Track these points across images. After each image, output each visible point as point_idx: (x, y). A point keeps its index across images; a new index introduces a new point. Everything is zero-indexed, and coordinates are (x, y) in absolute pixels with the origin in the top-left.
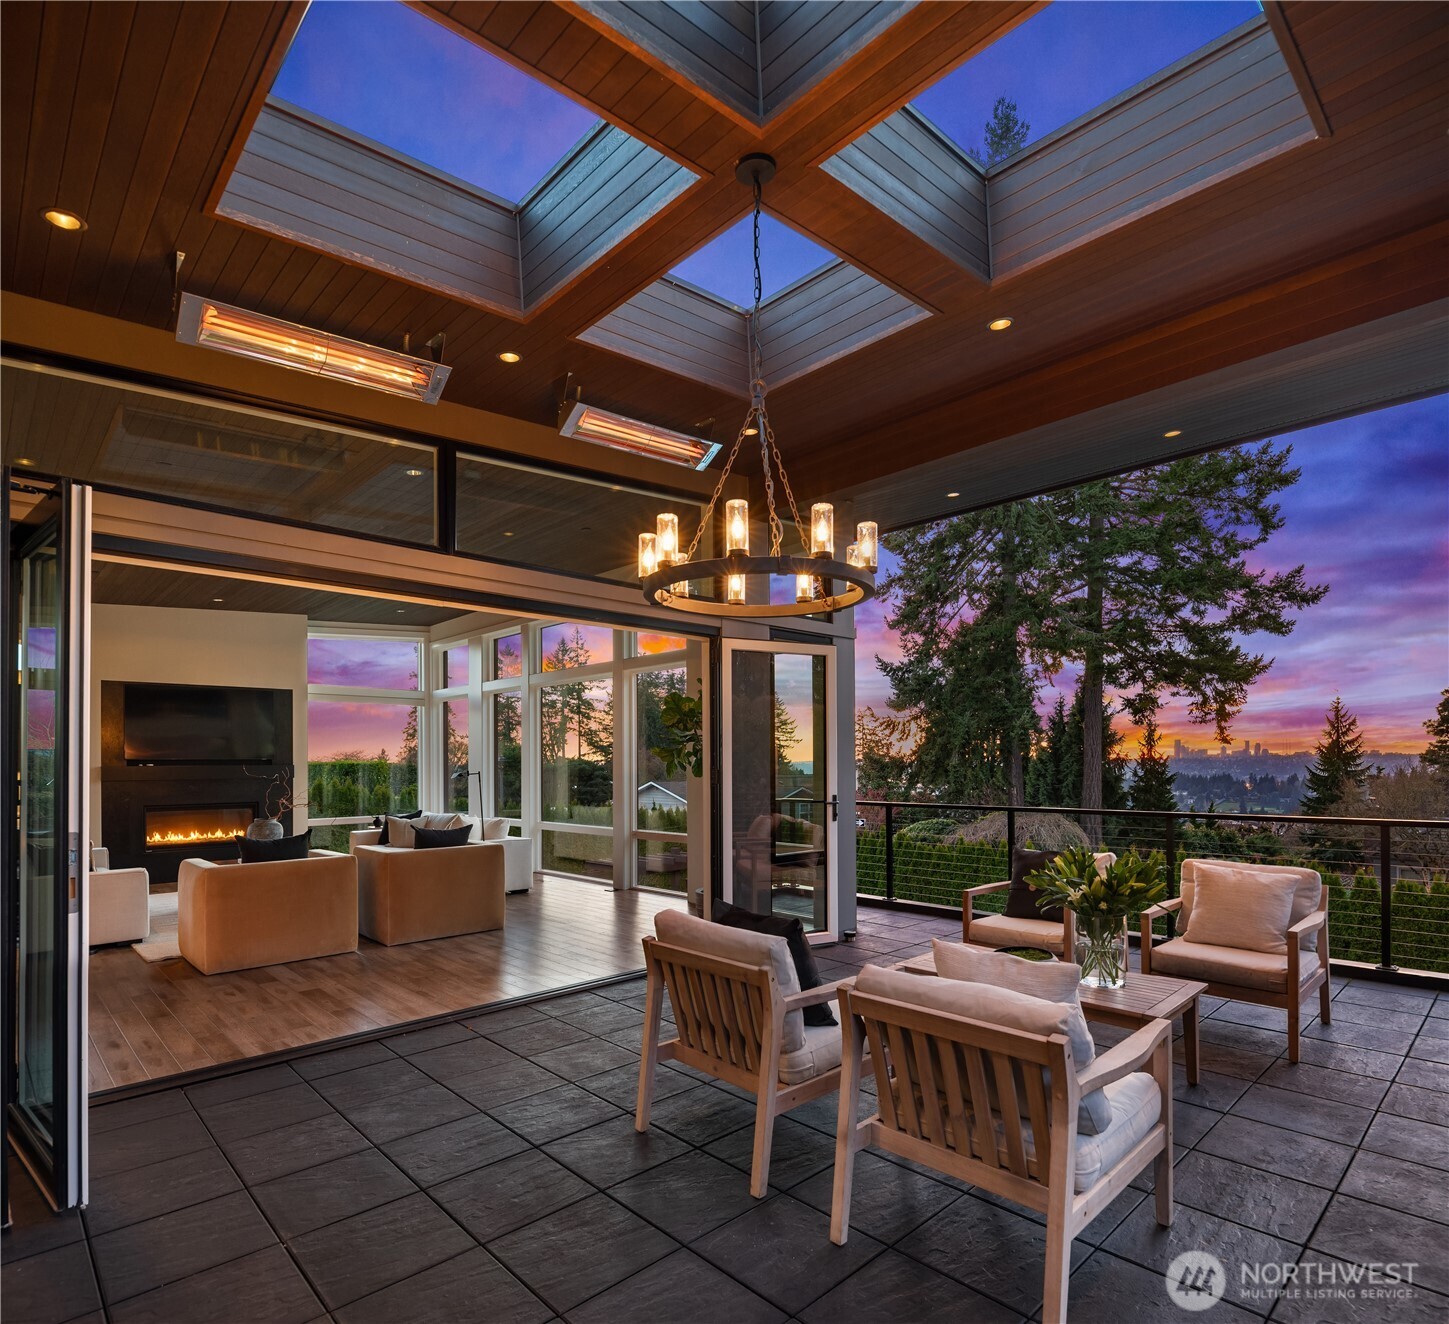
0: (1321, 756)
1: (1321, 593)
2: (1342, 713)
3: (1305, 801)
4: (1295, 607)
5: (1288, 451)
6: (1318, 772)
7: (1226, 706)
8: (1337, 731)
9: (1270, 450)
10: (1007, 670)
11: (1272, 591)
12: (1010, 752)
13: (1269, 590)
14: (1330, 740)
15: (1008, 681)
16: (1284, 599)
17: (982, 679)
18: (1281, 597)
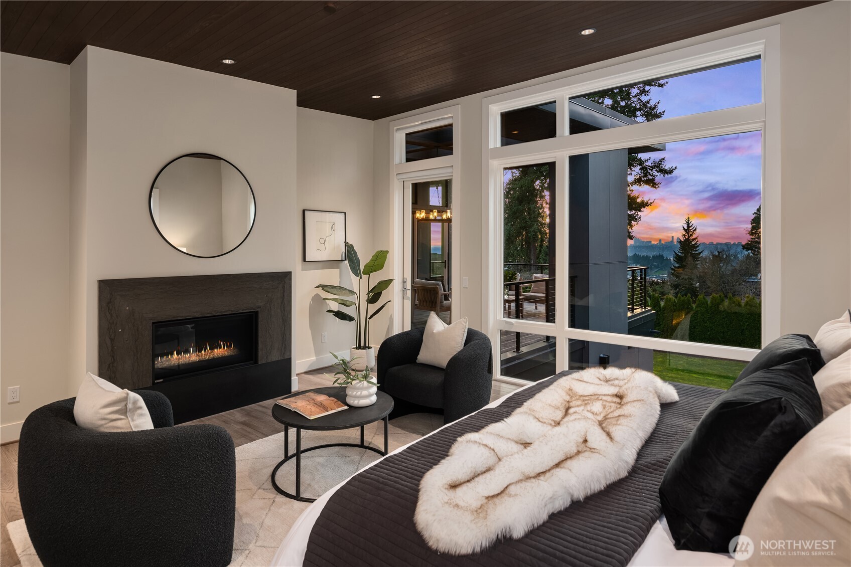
0: (681, 246)
1: (673, 169)
2: (690, 225)
3: (673, 267)
4: (662, 175)
5: (658, 103)
6: (679, 254)
7: (632, 222)
8: (688, 234)
9: (650, 102)
10: (529, 203)
11: (652, 168)
12: (530, 243)
13: (651, 167)
14: (685, 238)
15: (529, 209)
16: (658, 172)
17: (517, 207)
18: (656, 170)
